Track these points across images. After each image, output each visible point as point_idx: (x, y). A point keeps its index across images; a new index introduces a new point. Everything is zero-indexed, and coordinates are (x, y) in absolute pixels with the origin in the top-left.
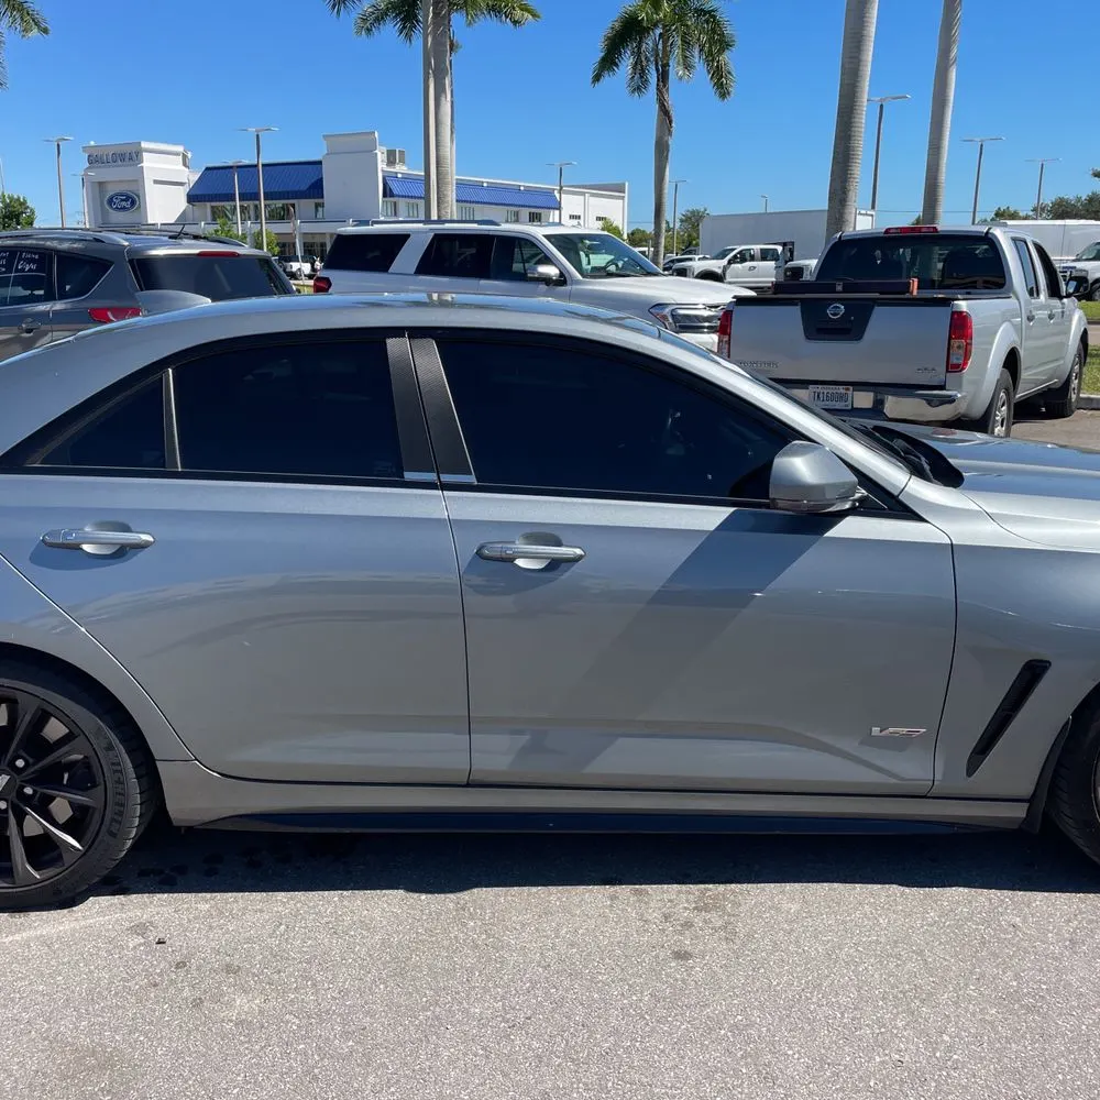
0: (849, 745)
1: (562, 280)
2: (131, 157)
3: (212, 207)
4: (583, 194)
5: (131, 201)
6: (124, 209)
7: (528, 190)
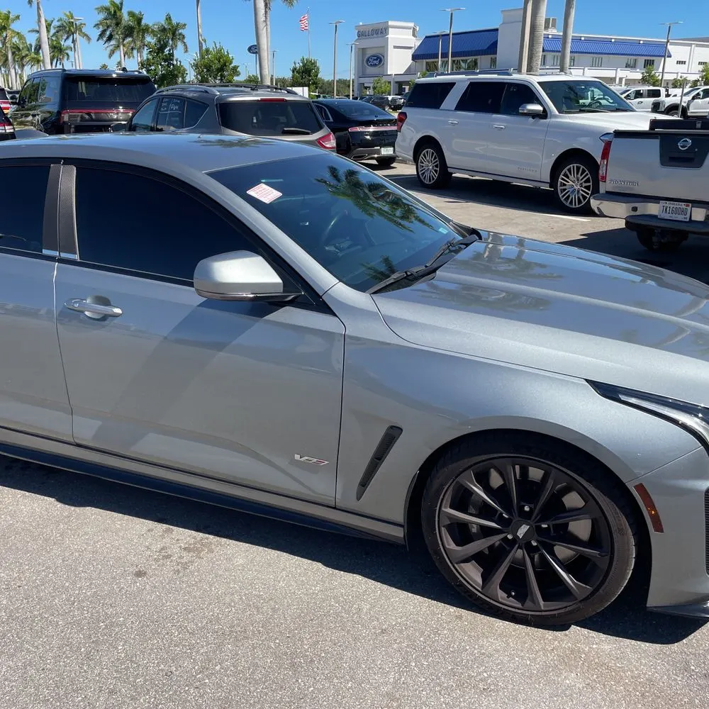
1: (544, 115)
2: (381, 31)
3: (427, 62)
4: (691, 45)
5: (378, 60)
6: (375, 65)
7: (646, 44)
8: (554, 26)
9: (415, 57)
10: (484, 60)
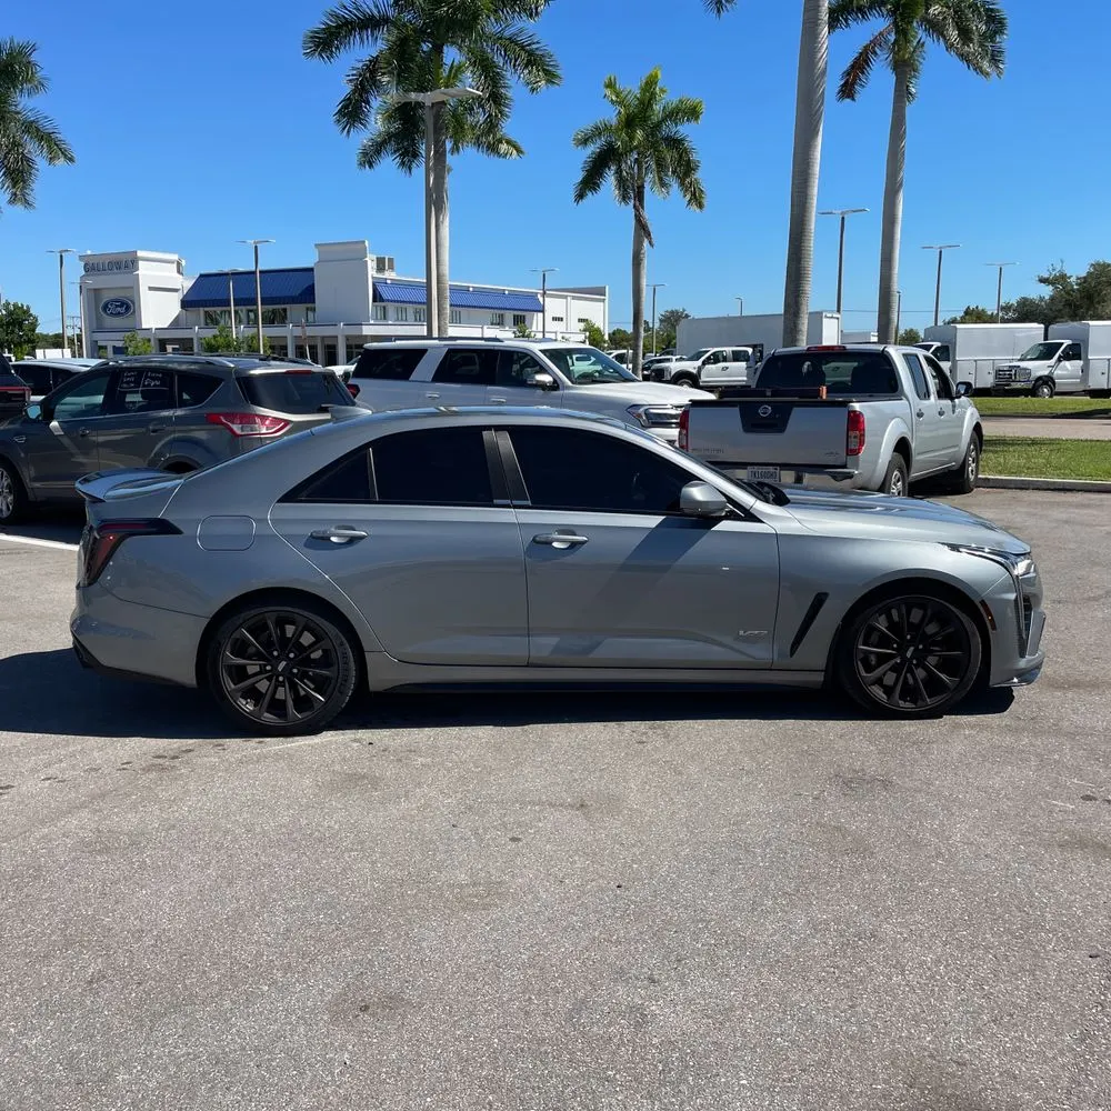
0: (728, 640)
1: (555, 386)
2: (127, 264)
3: (206, 312)
4: (566, 297)
5: (125, 306)
6: (119, 314)
7: (513, 294)
8: (391, 268)
9: (185, 304)
10: (296, 311)
